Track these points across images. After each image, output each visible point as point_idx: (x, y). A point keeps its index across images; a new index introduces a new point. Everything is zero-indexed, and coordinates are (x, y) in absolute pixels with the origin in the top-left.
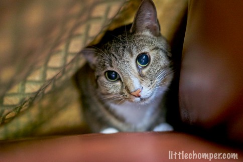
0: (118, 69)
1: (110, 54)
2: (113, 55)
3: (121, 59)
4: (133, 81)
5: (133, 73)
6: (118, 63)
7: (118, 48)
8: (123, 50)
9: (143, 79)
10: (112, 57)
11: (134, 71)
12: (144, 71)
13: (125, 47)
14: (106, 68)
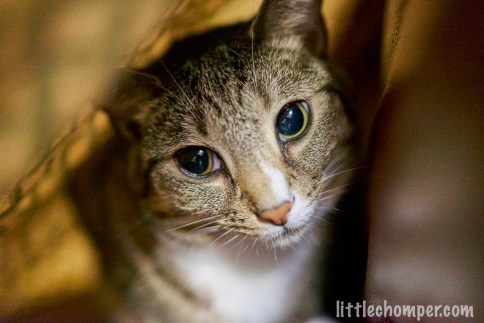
0: (224, 140)
1: (200, 97)
2: (210, 100)
3: (234, 111)
4: (270, 179)
5: (268, 154)
6: (224, 122)
7: (225, 81)
8: (241, 87)
9: (295, 173)
10: (207, 105)
11: (270, 147)
12: (296, 150)
13: (244, 79)
14: (184, 138)
